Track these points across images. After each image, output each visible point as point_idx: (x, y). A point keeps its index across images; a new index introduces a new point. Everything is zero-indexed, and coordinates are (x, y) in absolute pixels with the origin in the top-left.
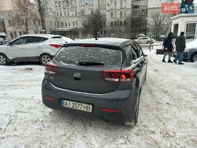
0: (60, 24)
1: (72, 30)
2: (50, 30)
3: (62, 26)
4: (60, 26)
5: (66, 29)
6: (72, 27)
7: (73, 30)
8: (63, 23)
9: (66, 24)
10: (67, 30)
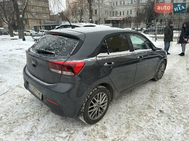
0: (115, 13)
1: (125, 19)
2: (105, 19)
3: (116, 15)
4: (115, 15)
5: (119, 18)
6: (125, 16)
7: (127, 19)
8: (118, 12)
9: (120, 13)
10: (121, 19)
